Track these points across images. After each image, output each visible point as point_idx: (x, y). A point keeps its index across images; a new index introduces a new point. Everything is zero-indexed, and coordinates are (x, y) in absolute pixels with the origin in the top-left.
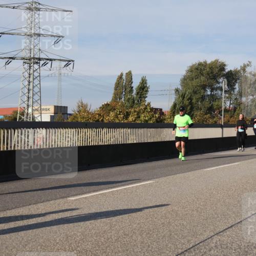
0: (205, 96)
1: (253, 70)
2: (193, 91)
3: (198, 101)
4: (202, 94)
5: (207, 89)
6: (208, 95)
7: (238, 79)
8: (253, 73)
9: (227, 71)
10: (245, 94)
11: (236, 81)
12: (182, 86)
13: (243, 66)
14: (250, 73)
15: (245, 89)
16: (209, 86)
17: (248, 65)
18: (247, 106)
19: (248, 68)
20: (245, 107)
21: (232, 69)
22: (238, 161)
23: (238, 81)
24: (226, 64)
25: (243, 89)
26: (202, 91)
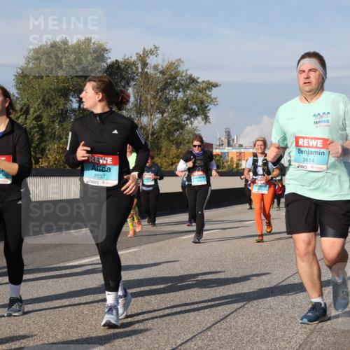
0: (66, 112)
1: (160, 62)
2: (43, 100)
3: (53, 122)
4: (61, 107)
5: (71, 98)
6: (74, 110)
7: (133, 79)
8: (160, 67)
9: (109, 61)
10: (146, 109)
11: (128, 84)
12: (18, 89)
13: (141, 53)
14: (156, 68)
15: (146, 99)
16: (75, 92)
17: (151, 52)
18: (153, 134)
19: (151, 57)
20: (148, 137)
21: (120, 59)
22: (135, 246)
23: (132, 83)
24: (107, 48)
25: (143, 99)
26: (62, 101)
